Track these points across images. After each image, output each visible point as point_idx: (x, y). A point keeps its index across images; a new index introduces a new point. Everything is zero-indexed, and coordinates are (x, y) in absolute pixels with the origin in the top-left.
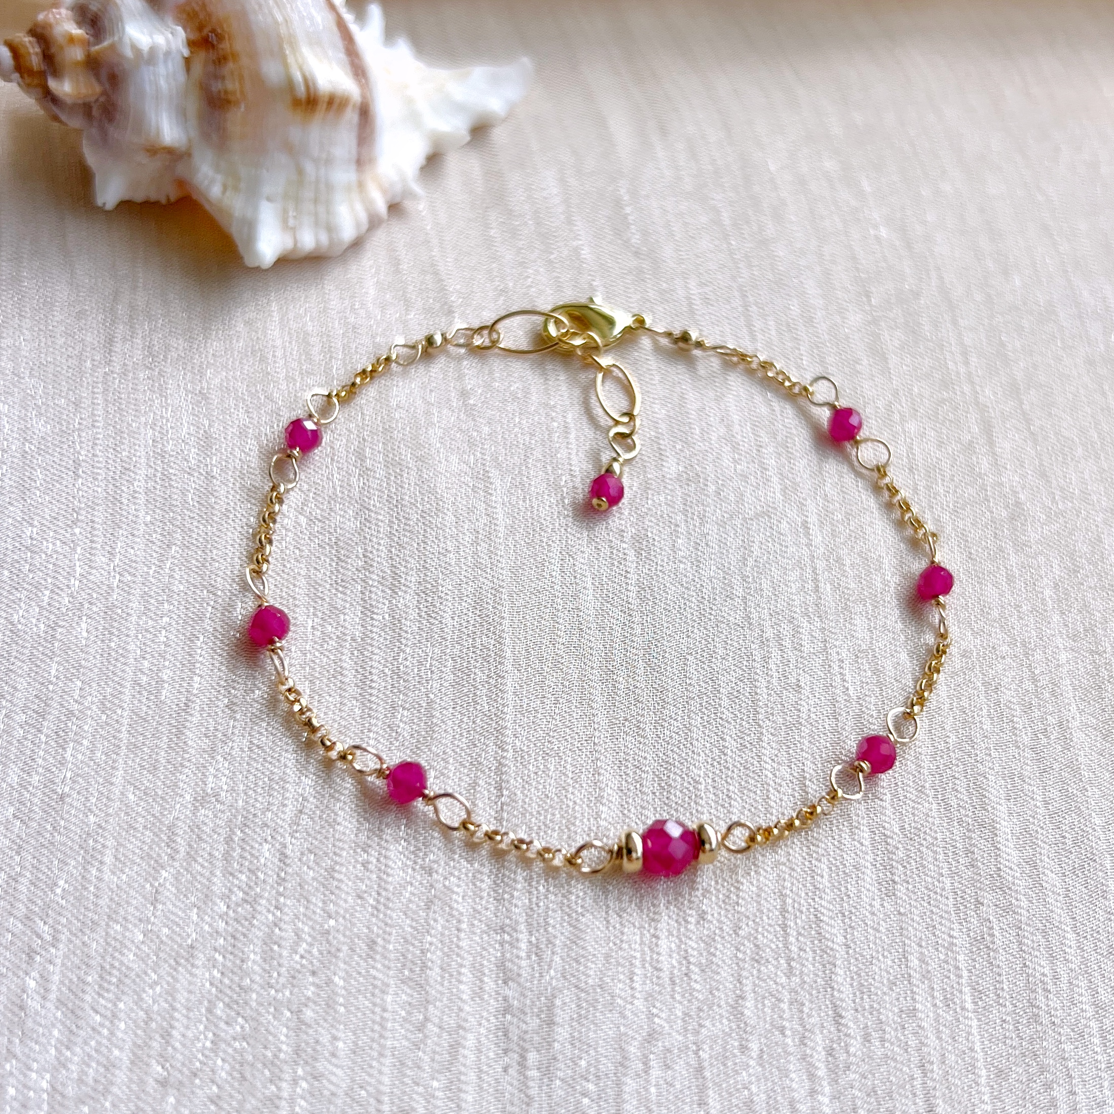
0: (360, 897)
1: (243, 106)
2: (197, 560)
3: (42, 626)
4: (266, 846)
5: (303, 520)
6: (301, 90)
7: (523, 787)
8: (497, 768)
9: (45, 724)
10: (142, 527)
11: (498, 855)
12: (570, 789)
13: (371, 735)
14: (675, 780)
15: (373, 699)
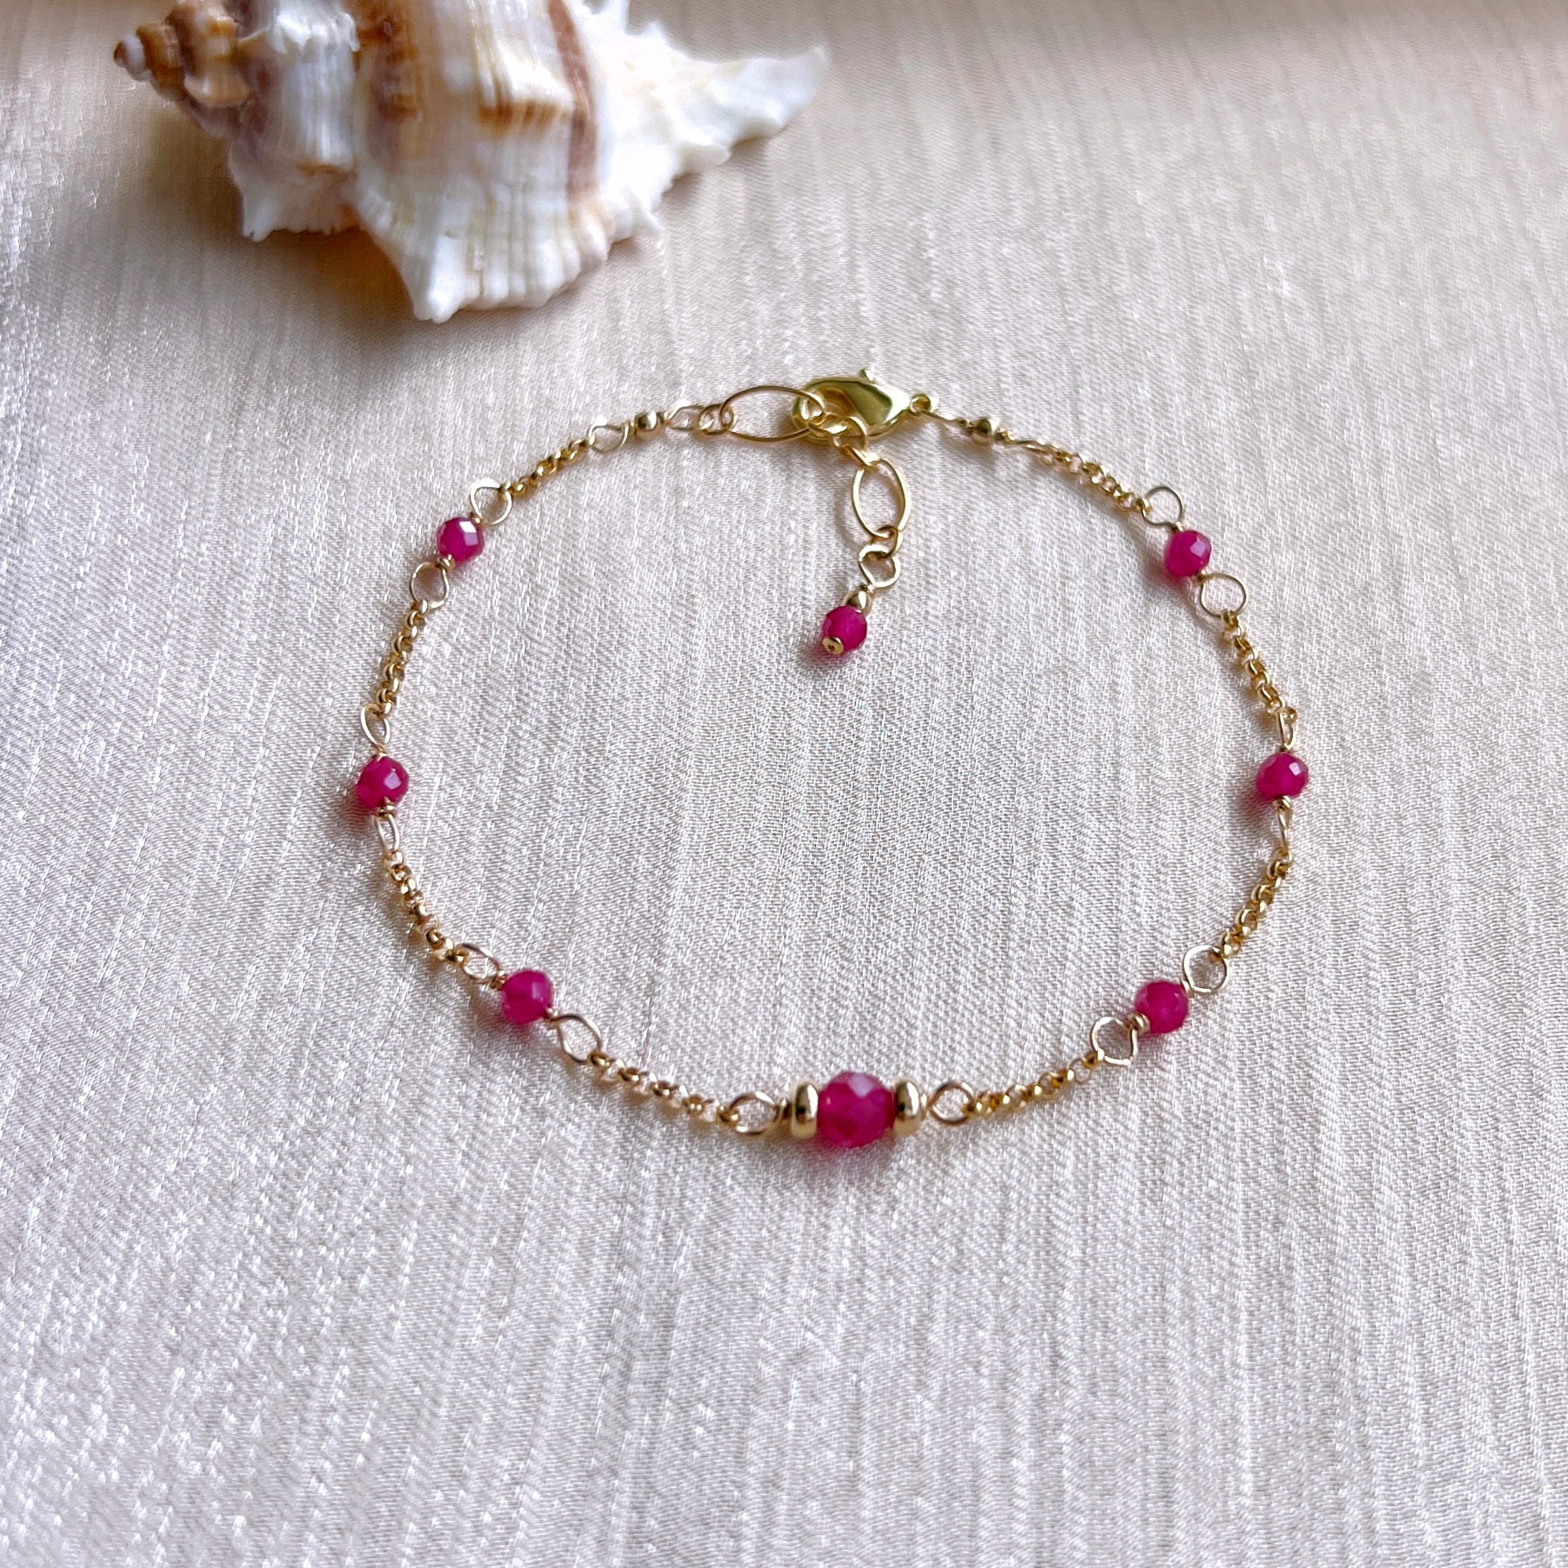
0: (450, 1140)
1: (420, 115)
2: (308, 694)
3: (107, 766)
4: (343, 1065)
5: (447, 650)
6: (491, 97)
7: (679, 1014)
8: (649, 986)
9: (95, 889)
10: (245, 649)
11: (634, 1101)
12: (741, 1022)
13: (493, 932)
14: (882, 1021)
15: (502, 885)
